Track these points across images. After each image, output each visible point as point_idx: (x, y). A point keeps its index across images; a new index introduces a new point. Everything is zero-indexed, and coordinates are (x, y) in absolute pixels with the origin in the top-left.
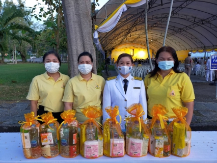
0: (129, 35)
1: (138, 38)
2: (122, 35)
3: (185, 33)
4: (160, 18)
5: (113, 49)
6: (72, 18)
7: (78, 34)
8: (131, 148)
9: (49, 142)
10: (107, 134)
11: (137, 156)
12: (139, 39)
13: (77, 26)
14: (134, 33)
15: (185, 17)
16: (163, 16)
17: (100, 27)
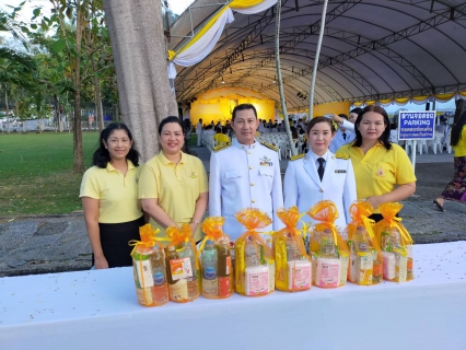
0: (228, 69)
1: (245, 75)
2: (214, 69)
3: (339, 66)
4: (292, 34)
5: (194, 99)
6: (127, 35)
7: (141, 70)
8: (323, 273)
9: (185, 274)
10: (282, 254)
11: (332, 286)
12: (248, 79)
13: (137, 53)
14: (238, 66)
15: (340, 35)
16: (297, 31)
17: (179, 56)
